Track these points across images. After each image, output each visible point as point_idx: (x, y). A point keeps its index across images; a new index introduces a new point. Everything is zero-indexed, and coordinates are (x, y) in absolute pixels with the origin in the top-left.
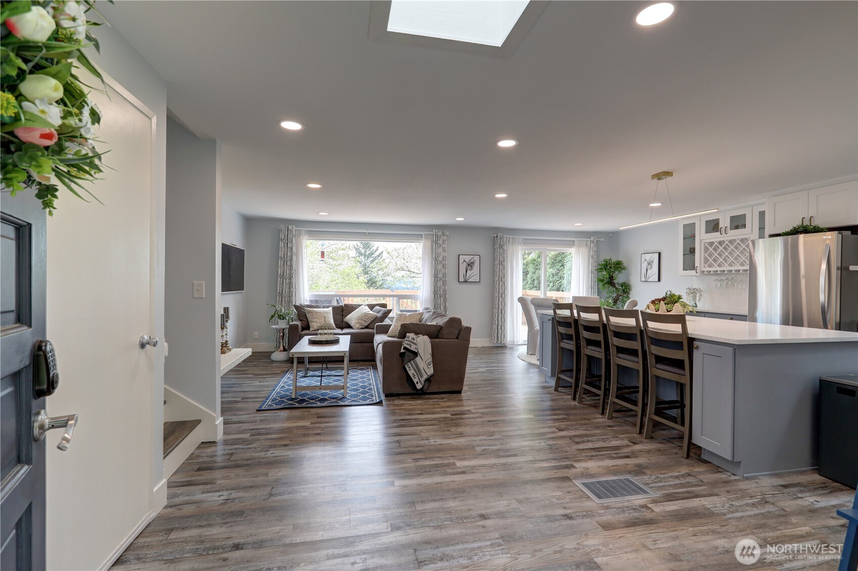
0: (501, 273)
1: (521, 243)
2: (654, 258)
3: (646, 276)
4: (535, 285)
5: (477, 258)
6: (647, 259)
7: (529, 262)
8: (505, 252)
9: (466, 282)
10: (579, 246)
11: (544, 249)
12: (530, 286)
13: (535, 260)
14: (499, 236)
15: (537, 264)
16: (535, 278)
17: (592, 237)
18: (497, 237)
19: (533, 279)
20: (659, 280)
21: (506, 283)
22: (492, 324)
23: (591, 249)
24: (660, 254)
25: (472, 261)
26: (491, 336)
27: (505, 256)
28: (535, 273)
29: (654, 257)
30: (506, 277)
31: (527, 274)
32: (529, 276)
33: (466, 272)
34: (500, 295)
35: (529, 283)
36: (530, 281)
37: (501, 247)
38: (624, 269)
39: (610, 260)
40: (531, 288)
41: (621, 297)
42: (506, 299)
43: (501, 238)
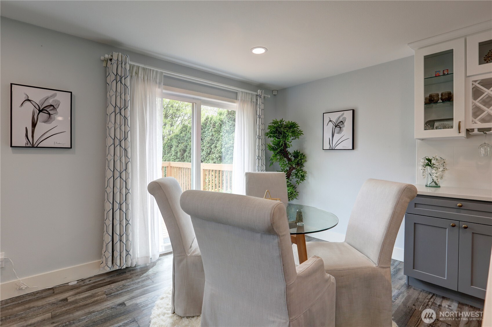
0: (118, 130)
1: (160, 83)
2: (345, 119)
3: (330, 142)
4: (178, 157)
5: (63, 99)
6: (334, 120)
7: (173, 137)
8: (129, 91)
9: (32, 146)
10: (243, 101)
11: (198, 99)
12: (173, 157)
13: (177, 136)
14: (115, 58)
15: (180, 139)
16: (178, 150)
17: (259, 91)
18: (111, 60)
19: (176, 151)
20: (353, 148)
21: (129, 150)
22: (102, 232)
23: (258, 106)
24: (353, 111)
25: (50, 102)
26: (100, 255)
27: (128, 98)
28: (178, 146)
29: (344, 116)
30: (129, 139)
31: (171, 148)
32: (173, 149)
33: (34, 125)
34: (117, 174)
35: (173, 155)
36: (173, 153)
37: (119, 79)
38: (300, 133)
39: (281, 121)
40: (175, 159)
41: (294, 171)
42: (129, 181)
43: (121, 63)
